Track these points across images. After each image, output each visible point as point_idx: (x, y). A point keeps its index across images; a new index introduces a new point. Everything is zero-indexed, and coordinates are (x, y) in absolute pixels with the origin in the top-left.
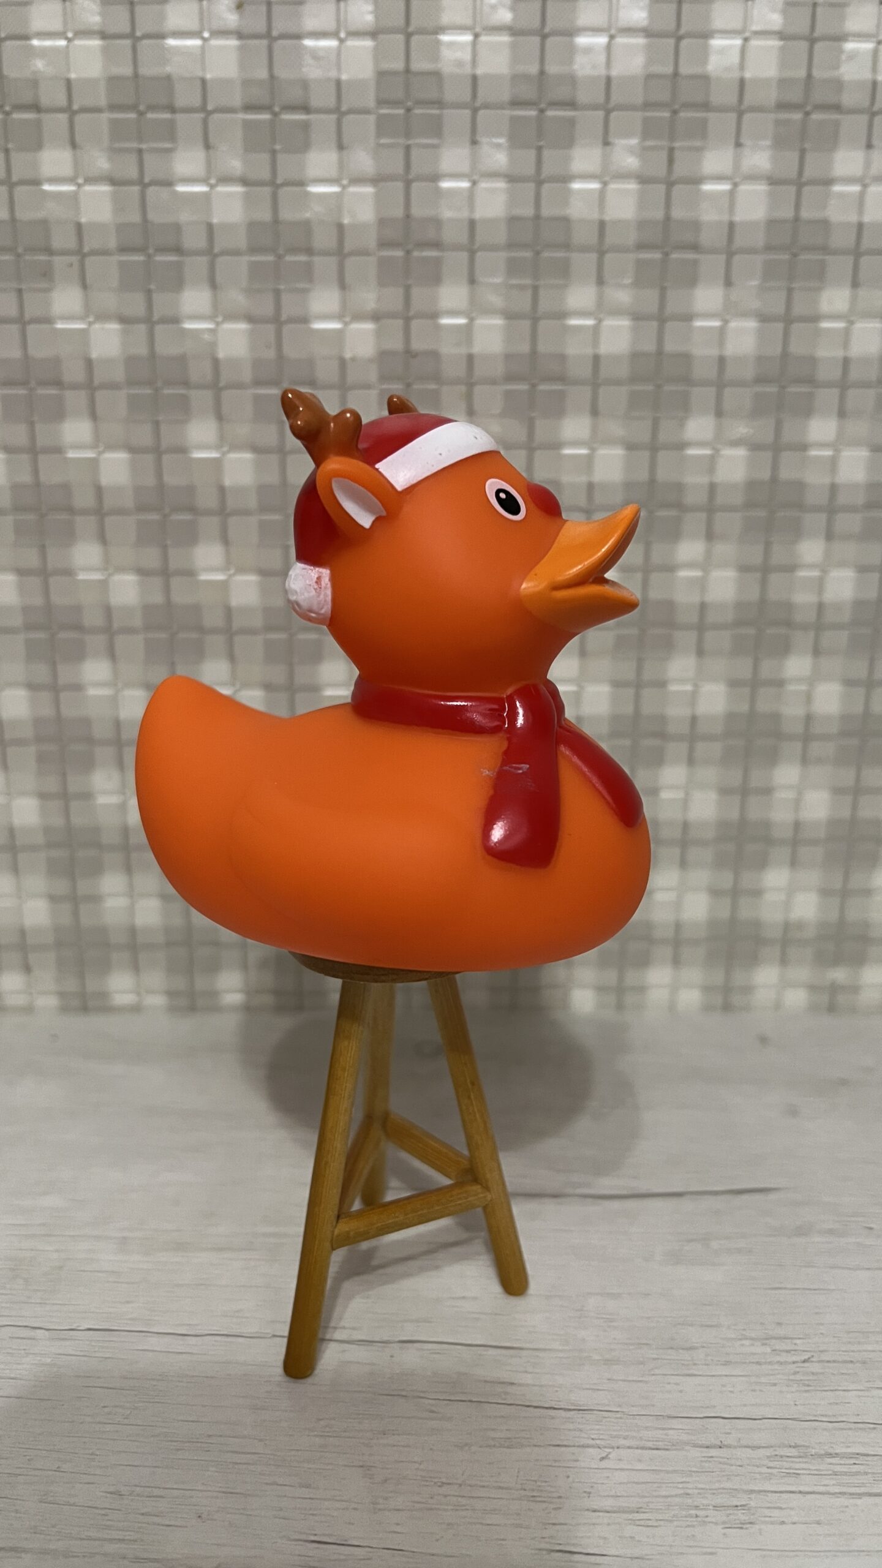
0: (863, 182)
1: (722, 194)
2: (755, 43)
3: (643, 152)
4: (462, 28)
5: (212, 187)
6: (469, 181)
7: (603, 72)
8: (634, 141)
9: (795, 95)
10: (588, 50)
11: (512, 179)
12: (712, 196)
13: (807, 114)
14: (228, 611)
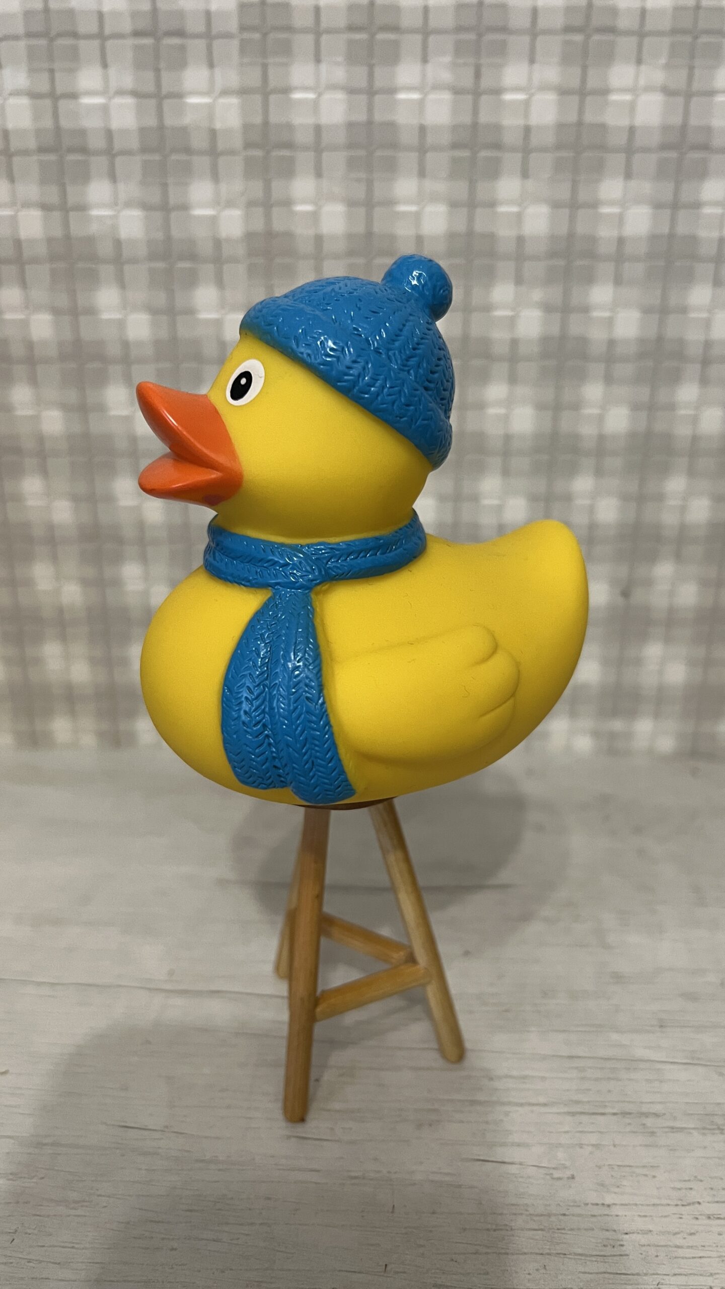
0: (633, 90)
1: (518, 102)
3: (454, 66)
5: (110, 99)
6: (315, 92)
8: (448, 60)
9: (578, 20)
11: (349, 90)
12: (513, 102)
13: (588, 36)
14: (135, 439)
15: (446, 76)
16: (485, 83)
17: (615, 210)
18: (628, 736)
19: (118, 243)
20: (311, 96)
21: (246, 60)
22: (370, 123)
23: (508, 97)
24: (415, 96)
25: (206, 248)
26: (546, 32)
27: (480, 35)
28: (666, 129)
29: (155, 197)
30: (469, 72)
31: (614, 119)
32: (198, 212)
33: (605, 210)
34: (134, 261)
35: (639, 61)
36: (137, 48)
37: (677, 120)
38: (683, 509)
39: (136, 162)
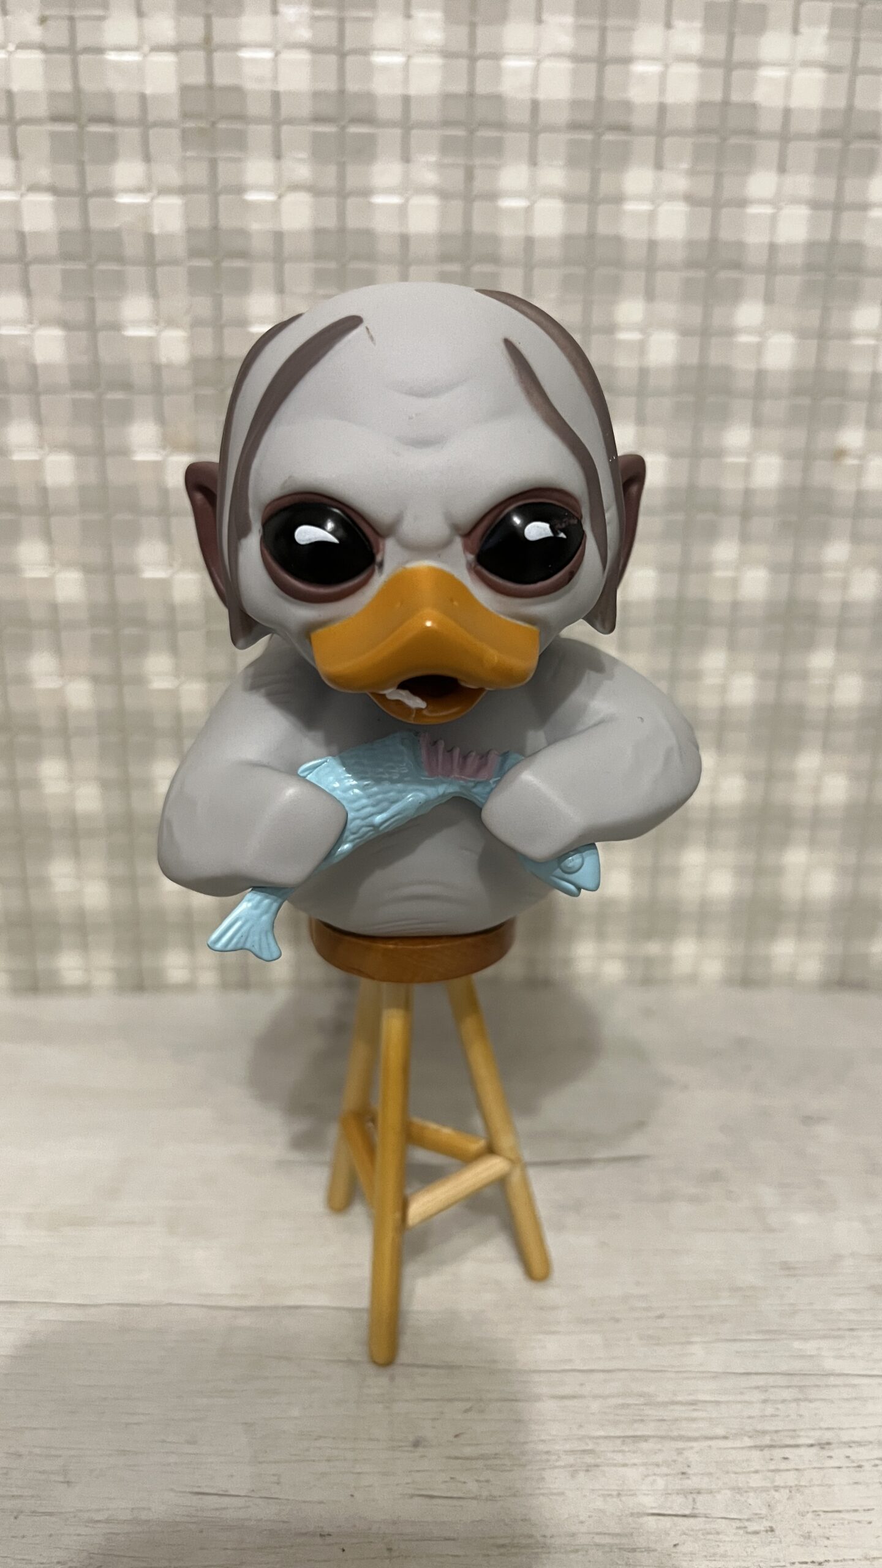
0: (655, 198)
1: (518, 209)
2: (547, 64)
3: (440, 166)
4: (263, 46)
5: (22, 195)
6: (275, 194)
7: (399, 91)
8: (433, 158)
9: (587, 116)
10: (385, 68)
11: (315, 190)
12: (512, 212)
13: (599, 135)
14: (54, 607)
15: (431, 177)
16: (479, 185)
17: (635, 336)
18: (667, 960)
19: (33, 368)
20: (270, 197)
21: (189, 154)
22: (342, 230)
23: (506, 203)
24: (395, 200)
25: (141, 375)
26: (551, 129)
27: (472, 132)
28: (691, 244)
29: (78, 312)
30: (459, 175)
31: (632, 231)
32: (131, 332)
33: (623, 336)
34: (53, 389)
35: (659, 165)
36: (53, 135)
37: (704, 234)
38: (723, 689)
39: (55, 271)
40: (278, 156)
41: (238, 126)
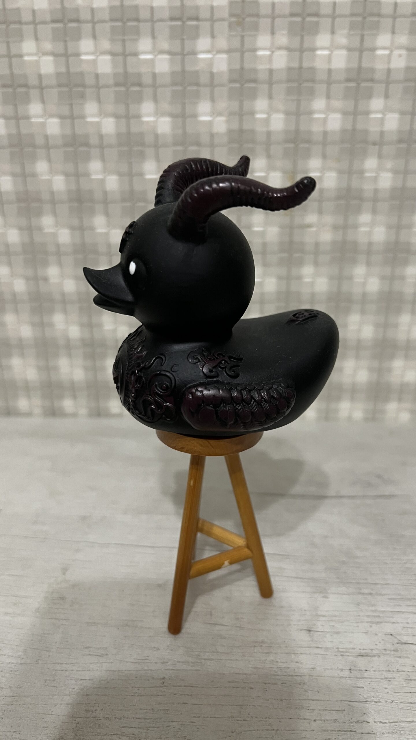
1: (384, 55)
3: (349, 36)
5: (155, 56)
6: (270, 51)
8: (345, 32)
11: (289, 49)
12: (381, 56)
15: (343, 41)
19: (157, 136)
20: (268, 53)
21: (232, 33)
22: (300, 68)
23: (379, 52)
24: (326, 52)
25: (205, 138)
26: (402, 16)
27: (365, 18)
29: (178, 110)
30: (357, 39)
32: (202, 119)
34: (165, 146)
36: (172, 27)
39: (169, 91)
40: (273, 33)
41: (255, 19)
